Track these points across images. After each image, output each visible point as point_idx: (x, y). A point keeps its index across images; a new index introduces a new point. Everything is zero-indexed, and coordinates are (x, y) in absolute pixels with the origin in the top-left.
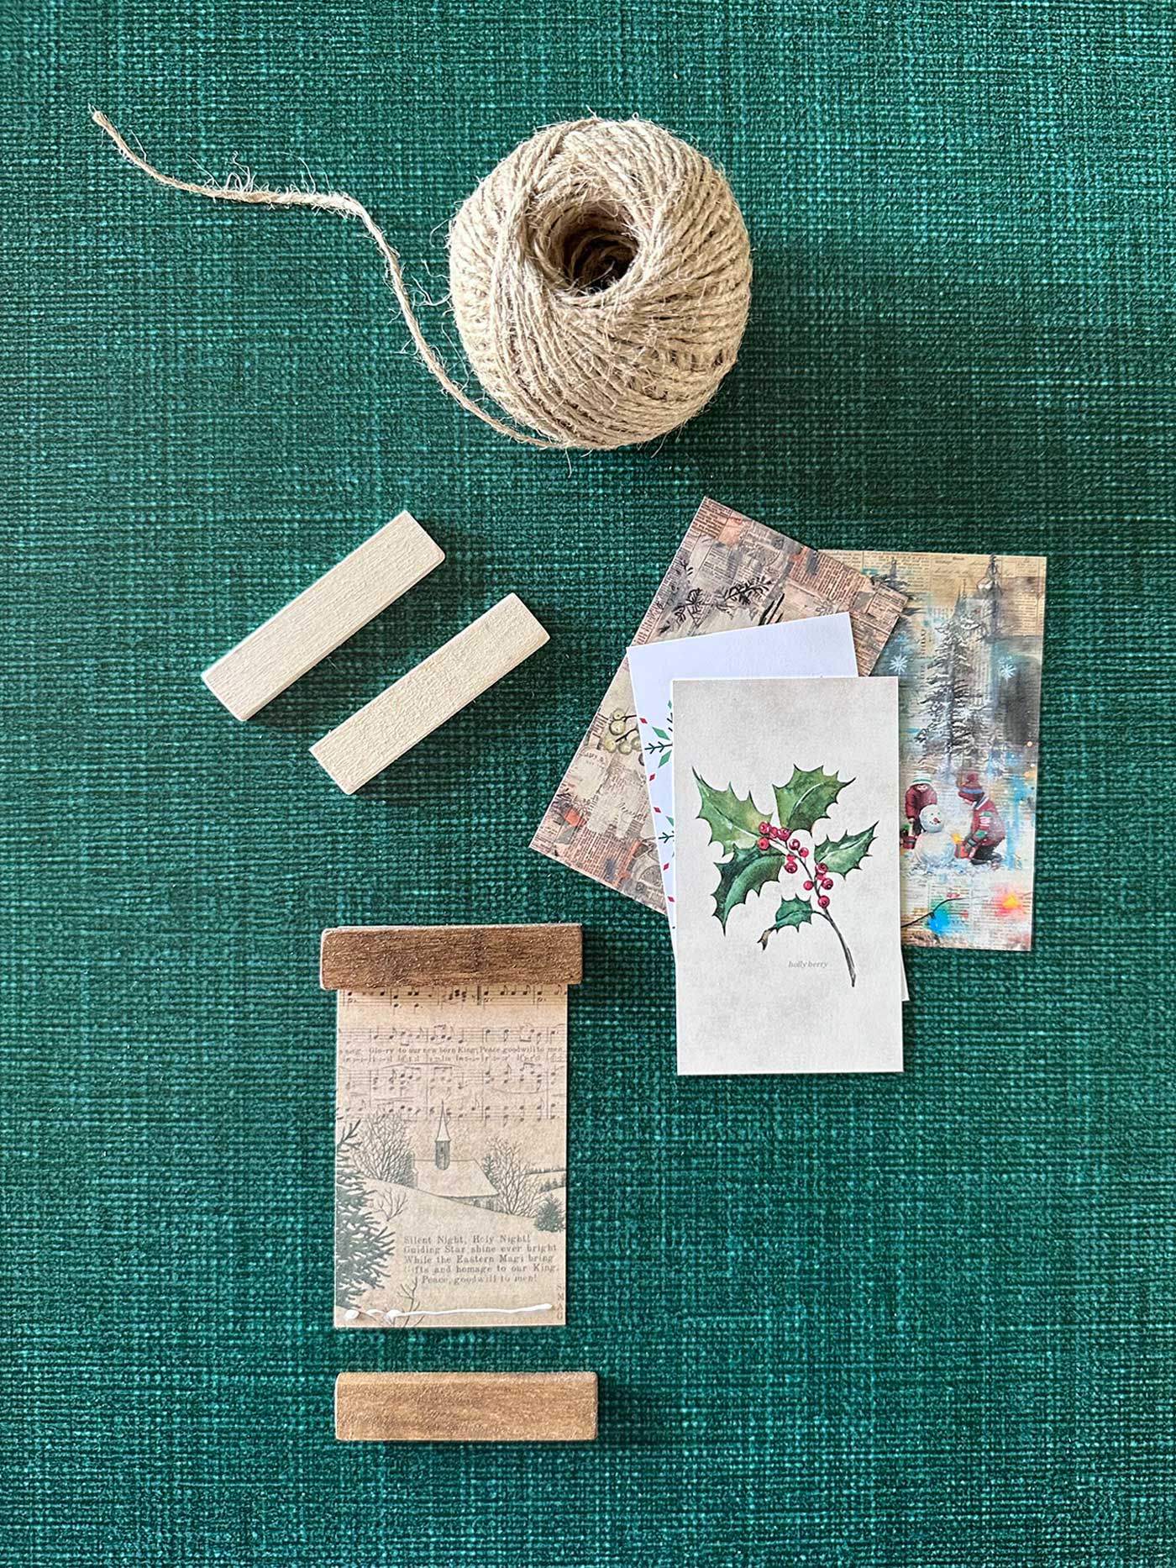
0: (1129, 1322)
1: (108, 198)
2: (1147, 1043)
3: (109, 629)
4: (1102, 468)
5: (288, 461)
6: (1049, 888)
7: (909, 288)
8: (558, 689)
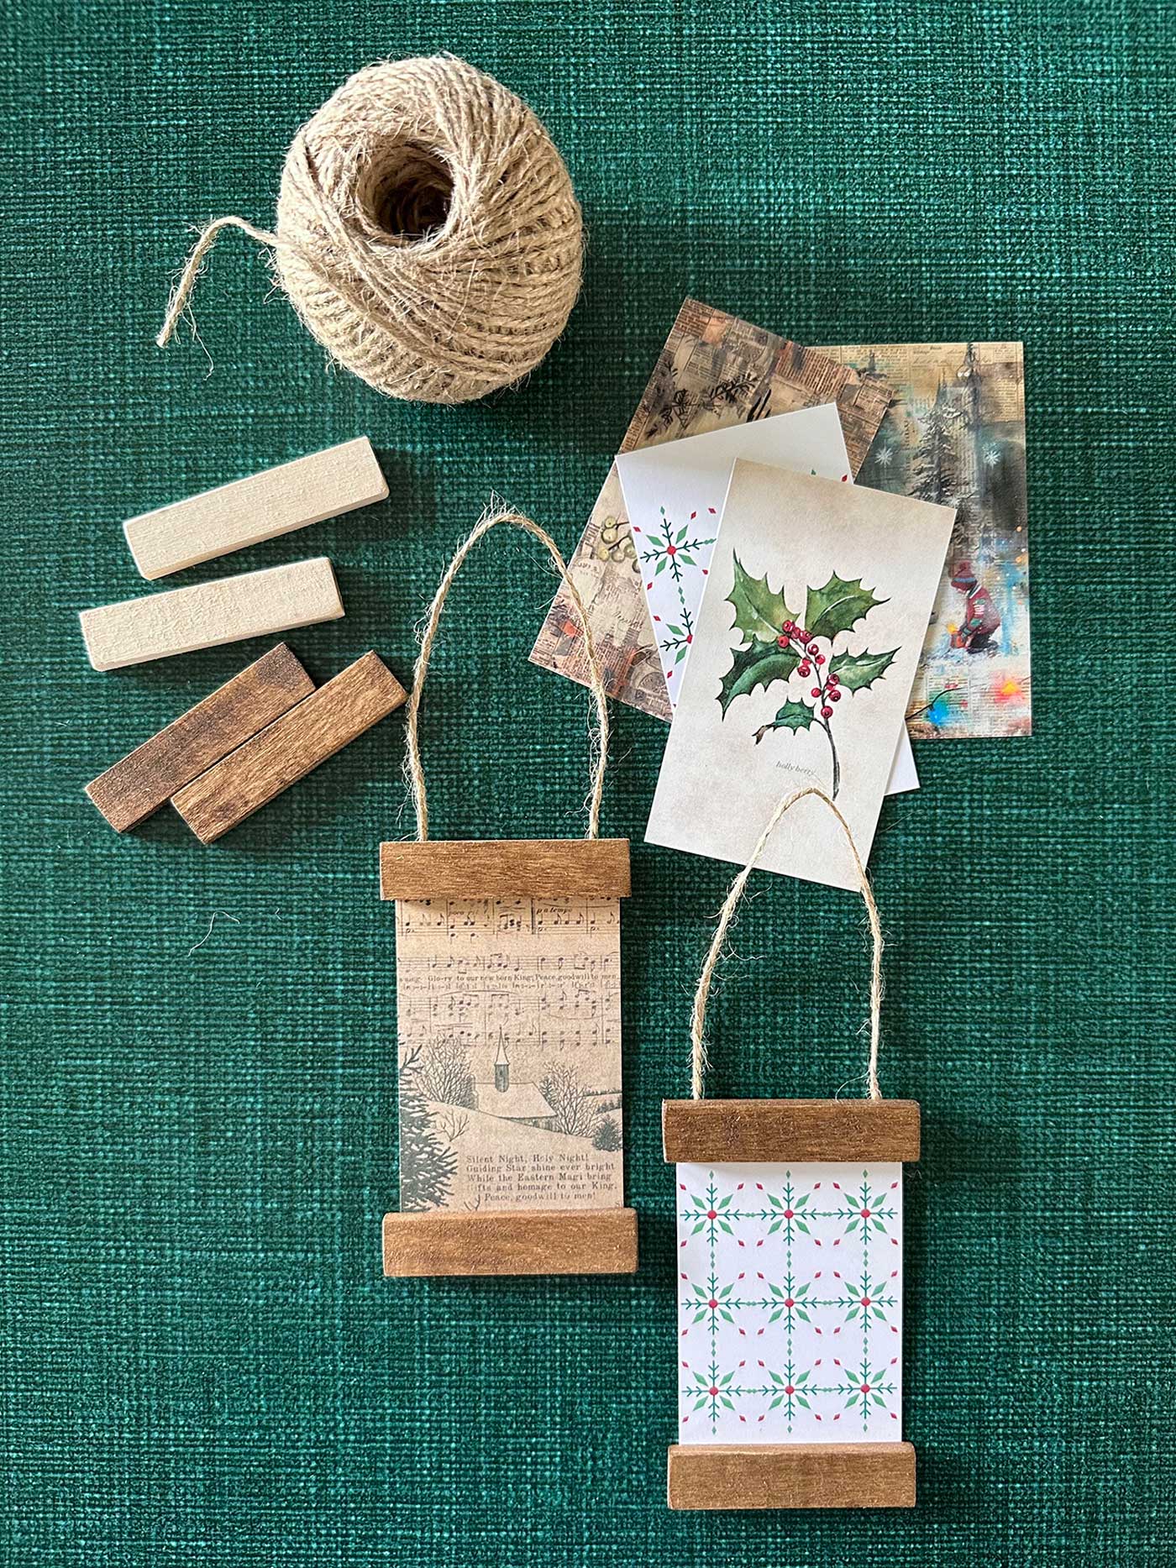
0: (1074, 1210)
1: (65, 99)
2: (1095, 934)
3: (69, 524)
4: (1052, 360)
5: (242, 358)
6: (997, 780)
7: (860, 180)
8: (509, 583)
